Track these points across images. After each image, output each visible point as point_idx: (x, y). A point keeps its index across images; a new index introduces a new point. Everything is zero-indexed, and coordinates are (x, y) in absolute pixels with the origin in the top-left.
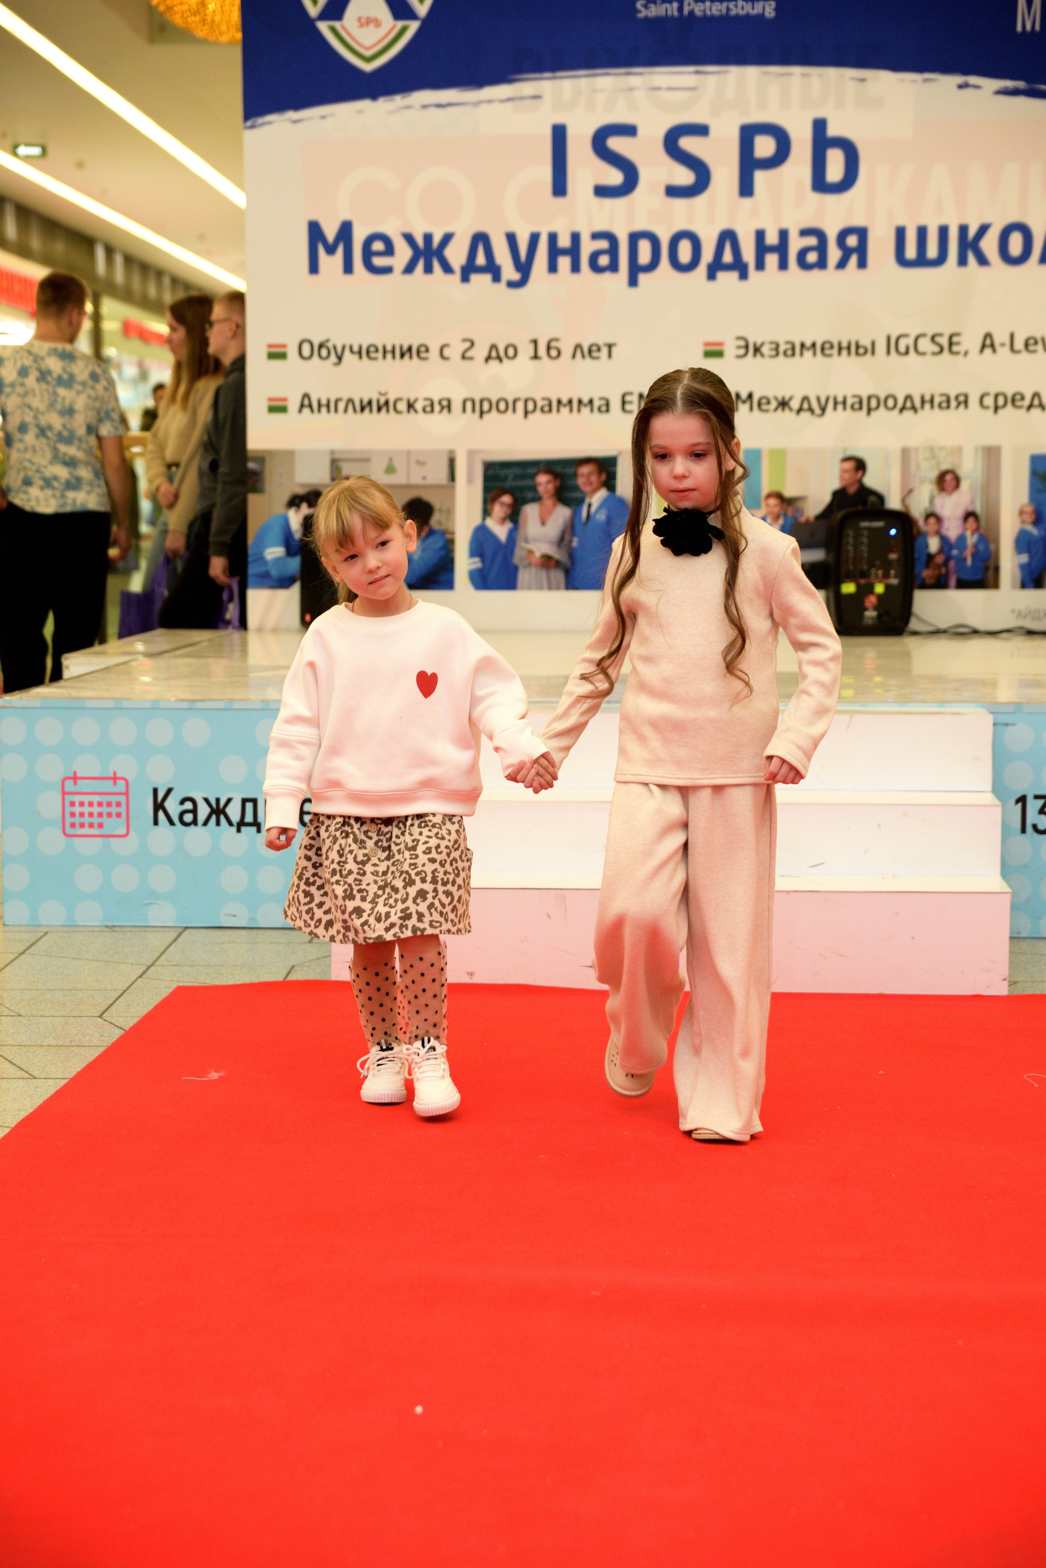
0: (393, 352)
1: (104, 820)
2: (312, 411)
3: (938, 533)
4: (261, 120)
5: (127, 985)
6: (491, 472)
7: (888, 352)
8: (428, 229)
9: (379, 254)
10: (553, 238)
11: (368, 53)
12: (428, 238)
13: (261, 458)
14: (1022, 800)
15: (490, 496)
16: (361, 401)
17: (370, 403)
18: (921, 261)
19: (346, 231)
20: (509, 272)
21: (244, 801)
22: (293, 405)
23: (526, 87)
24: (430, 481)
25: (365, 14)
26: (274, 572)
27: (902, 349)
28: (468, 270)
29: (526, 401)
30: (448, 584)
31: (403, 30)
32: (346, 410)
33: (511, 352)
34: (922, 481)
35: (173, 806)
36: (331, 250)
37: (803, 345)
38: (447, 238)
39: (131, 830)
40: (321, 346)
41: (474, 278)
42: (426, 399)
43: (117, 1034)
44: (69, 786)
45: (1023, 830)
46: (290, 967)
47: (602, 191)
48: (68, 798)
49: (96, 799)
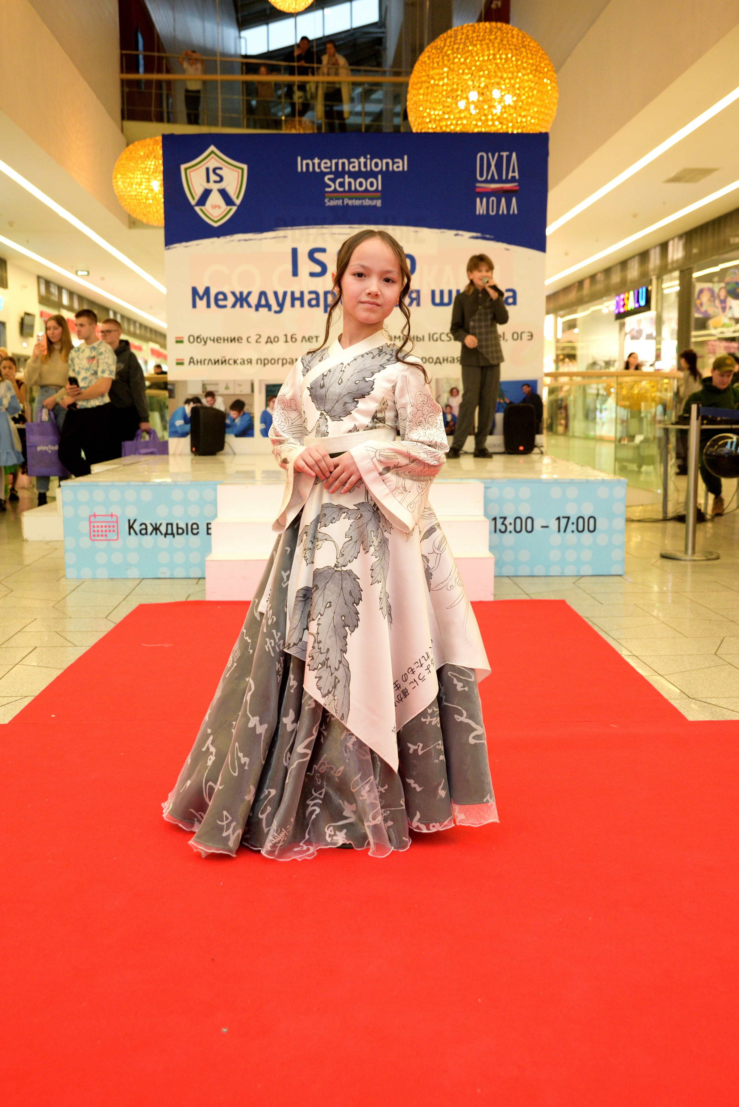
0: (228, 340)
1: (108, 533)
2: (194, 364)
3: (451, 413)
4: (172, 246)
5: (118, 604)
6: (269, 389)
7: (430, 340)
8: (241, 290)
9: (221, 300)
10: (293, 293)
11: (216, 219)
12: (241, 293)
13: (173, 384)
14: (495, 519)
15: (268, 398)
16: (215, 360)
17: (218, 361)
18: (442, 304)
19: (207, 291)
20: (275, 307)
21: (167, 524)
22: (186, 362)
23: (280, 233)
24: (244, 392)
25: (214, 203)
26: (180, 431)
27: (435, 339)
28: (258, 306)
29: (283, 359)
30: (252, 435)
31: (230, 210)
32: (208, 364)
33: (276, 340)
34: (444, 392)
35: (137, 527)
36: (201, 298)
37: (395, 337)
38: (249, 293)
39: (119, 537)
40: (198, 338)
41: (261, 309)
42: (241, 359)
43: (113, 626)
44: (92, 519)
45: (495, 531)
46: (188, 595)
47: (312, 275)
48: (92, 524)
49: (104, 524)
